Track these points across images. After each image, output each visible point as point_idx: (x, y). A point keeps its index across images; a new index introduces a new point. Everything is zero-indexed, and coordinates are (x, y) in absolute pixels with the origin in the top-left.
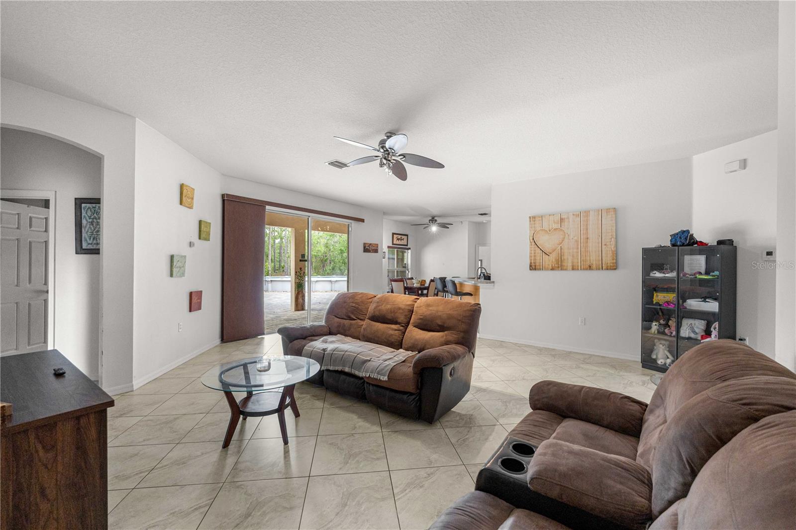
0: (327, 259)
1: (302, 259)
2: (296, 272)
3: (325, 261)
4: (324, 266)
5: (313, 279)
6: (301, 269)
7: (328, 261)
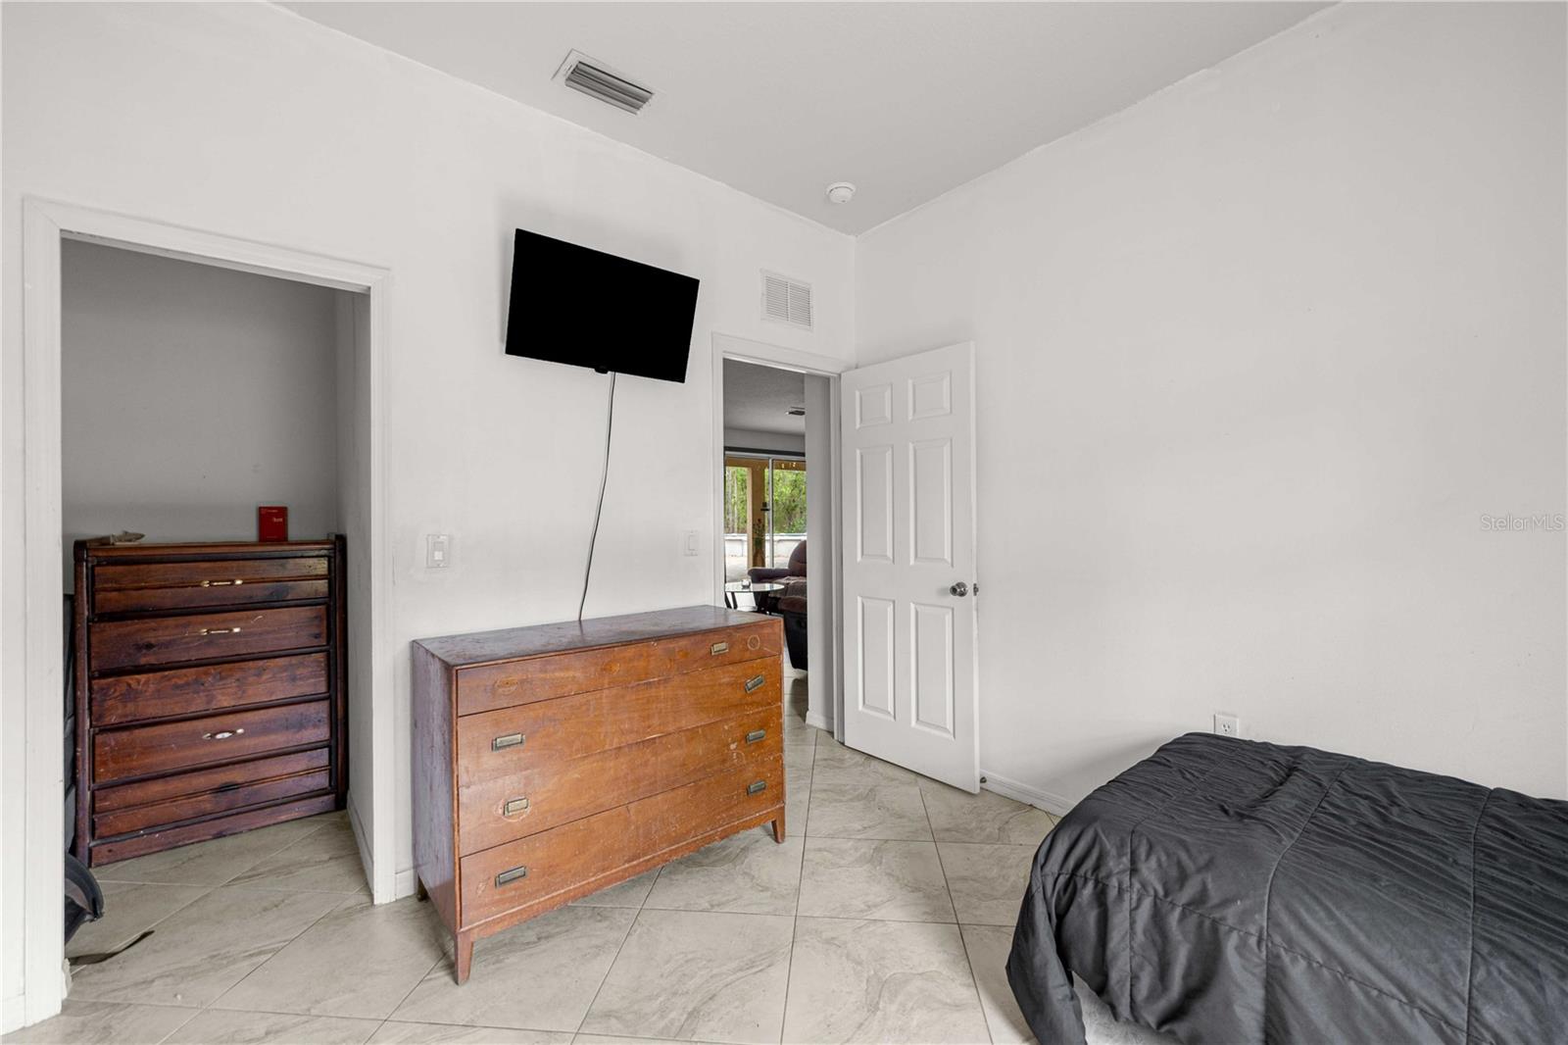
0: (796, 506)
1: (760, 508)
2: (754, 525)
3: (793, 509)
4: (790, 519)
5: (776, 538)
6: (759, 520)
7: (798, 510)
